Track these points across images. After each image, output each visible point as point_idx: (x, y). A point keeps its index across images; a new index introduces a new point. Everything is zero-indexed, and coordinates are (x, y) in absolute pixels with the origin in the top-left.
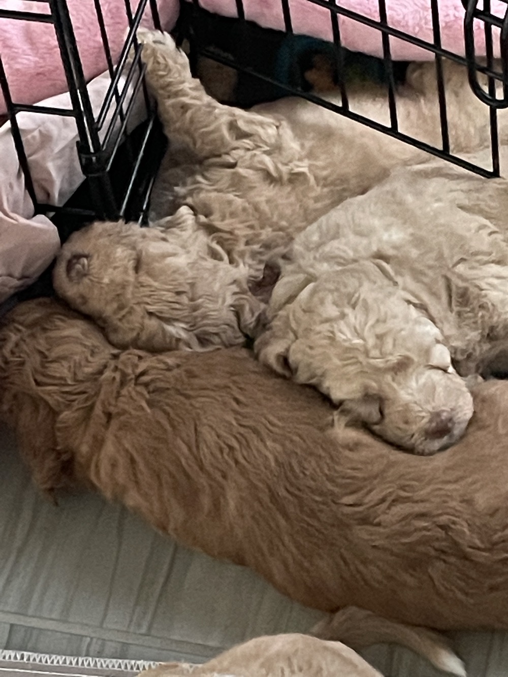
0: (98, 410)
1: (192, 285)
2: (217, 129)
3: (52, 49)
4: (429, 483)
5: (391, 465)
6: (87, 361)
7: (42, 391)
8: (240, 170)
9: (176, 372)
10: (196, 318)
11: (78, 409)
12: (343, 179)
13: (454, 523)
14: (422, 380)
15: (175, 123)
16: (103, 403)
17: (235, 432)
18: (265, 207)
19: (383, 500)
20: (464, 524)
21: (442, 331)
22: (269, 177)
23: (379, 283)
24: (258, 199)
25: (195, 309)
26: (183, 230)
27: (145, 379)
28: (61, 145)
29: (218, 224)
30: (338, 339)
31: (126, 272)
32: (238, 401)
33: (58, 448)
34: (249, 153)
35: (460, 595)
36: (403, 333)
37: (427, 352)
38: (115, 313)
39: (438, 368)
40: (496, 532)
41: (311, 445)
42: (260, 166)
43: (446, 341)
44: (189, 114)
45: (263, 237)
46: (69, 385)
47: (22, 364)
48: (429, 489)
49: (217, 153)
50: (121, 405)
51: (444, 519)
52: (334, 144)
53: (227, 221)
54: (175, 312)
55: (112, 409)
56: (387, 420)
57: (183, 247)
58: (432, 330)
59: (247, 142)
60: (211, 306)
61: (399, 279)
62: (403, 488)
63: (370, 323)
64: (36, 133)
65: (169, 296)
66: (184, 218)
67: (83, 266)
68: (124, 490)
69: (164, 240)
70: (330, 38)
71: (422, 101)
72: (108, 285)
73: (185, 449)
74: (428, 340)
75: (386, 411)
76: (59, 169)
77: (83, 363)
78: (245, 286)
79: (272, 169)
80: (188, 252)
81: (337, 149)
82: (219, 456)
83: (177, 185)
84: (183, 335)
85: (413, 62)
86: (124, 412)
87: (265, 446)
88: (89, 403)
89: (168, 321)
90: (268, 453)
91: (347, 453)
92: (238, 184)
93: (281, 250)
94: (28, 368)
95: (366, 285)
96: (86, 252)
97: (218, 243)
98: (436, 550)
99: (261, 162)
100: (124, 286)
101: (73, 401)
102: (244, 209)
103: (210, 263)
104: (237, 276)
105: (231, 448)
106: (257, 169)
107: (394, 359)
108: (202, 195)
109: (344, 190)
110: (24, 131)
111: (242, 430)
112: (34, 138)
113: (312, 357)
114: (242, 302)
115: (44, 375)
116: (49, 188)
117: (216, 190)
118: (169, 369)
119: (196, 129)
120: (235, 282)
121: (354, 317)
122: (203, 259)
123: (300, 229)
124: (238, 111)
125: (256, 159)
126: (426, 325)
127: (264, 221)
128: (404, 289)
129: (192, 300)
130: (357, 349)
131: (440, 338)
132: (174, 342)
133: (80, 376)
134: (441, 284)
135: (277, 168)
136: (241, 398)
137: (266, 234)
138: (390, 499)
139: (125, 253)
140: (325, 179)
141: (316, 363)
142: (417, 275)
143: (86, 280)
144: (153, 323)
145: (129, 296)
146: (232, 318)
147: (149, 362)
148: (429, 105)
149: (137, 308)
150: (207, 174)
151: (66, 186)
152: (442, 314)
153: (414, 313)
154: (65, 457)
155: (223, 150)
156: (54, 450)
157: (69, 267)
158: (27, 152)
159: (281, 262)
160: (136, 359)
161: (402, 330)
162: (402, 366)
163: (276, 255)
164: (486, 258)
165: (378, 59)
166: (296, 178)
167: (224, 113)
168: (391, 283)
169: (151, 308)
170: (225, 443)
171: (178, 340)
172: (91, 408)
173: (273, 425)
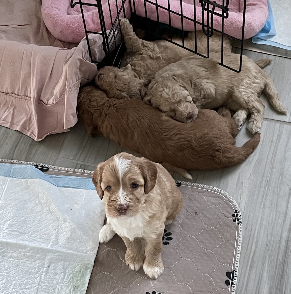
0: (103, 114)
1: (129, 83)
2: (138, 45)
3: (98, 24)
4: (186, 130)
5: (176, 126)
6: (101, 101)
7: (90, 109)
8: (143, 55)
9: (123, 104)
10: (129, 91)
11: (98, 113)
12: (170, 59)
13: (191, 140)
14: (185, 105)
15: (128, 43)
16: (105, 112)
17: (137, 118)
18: (149, 65)
19: (174, 134)
20: (193, 140)
21: (189, 93)
22: (151, 58)
23: (173, 81)
24: (148, 63)
25: (129, 89)
26: (128, 70)
27: (115, 106)
28: (99, 45)
29: (137, 69)
30: (163, 96)
31: (112, 79)
32: (138, 111)
33: (94, 123)
34: (146, 51)
35: (191, 159)
36: (179, 93)
37: (186, 98)
38: (109, 89)
39: (189, 102)
40: (201, 143)
41: (156, 121)
42: (149, 55)
43: (191, 95)
44: (131, 41)
45: (148, 73)
46: (96, 107)
47: (85, 102)
48: (185, 132)
49: (138, 51)
50: (109, 112)
51: (188, 139)
52: (168, 50)
53: (139, 68)
54: (124, 89)
55: (107, 113)
56: (176, 116)
57: (127, 74)
58: (187, 93)
59: (146, 48)
60: (133, 89)
61: (178, 80)
62: (179, 131)
63: (171, 91)
64: (93, 40)
65: (122, 85)
66: (129, 67)
67: (102, 76)
68: (109, 133)
69: (123, 72)
70: (168, 23)
71: (191, 40)
72: (108, 82)
73: (125, 122)
74: (186, 95)
75: (176, 113)
76: (98, 51)
77: (100, 102)
78: (142, 85)
79: (152, 56)
80: (129, 75)
81: (169, 51)
82: (133, 123)
83: (128, 59)
84: (126, 95)
85: (190, 31)
86: (110, 113)
87: (145, 121)
88: (101, 112)
89: (122, 92)
90: (145, 122)
91: (165, 122)
92: (143, 59)
93: (152, 76)
94: (86, 103)
95: (169, 82)
96: (103, 73)
97: (137, 74)
98: (186, 146)
99: (149, 54)
100: (112, 82)
101: (97, 111)
102: (144, 65)
103: (134, 78)
104: (141, 82)
105: (136, 122)
106: (148, 55)
107: (177, 100)
108: (134, 61)
109: (170, 62)
110: (89, 39)
111: (139, 117)
112: (92, 41)
113: (157, 101)
114: (141, 88)
115: (90, 105)
116: (95, 56)
117: (137, 60)
118: (121, 103)
119: (133, 45)
120: (140, 83)
121: (167, 90)
122: (132, 77)
123: (157, 71)
124: (144, 41)
125: (148, 53)
126: (185, 91)
127: (149, 69)
128: (179, 82)
129: (128, 87)
130: (168, 98)
131: (189, 94)
132: (123, 97)
133: (99, 105)
134: (189, 82)
135: (153, 55)
136: (139, 110)
137: (149, 72)
138: (175, 134)
139: (113, 74)
140: (165, 58)
141: (158, 102)
142: (183, 79)
143: (102, 80)
144: (118, 92)
145: (113, 85)
146: (138, 92)
147: (117, 101)
148: (192, 42)
149: (115, 88)
150: (135, 56)
151: (100, 57)
152: (190, 89)
153: (182, 88)
154: (95, 126)
155: (140, 50)
156: (92, 124)
157: (99, 77)
158: (90, 46)
159: (152, 79)
160: (113, 101)
161: (179, 92)
162: (179, 102)
163: (151, 78)
164: (204, 78)
165: (180, 30)
166: (158, 58)
167: (140, 41)
168: (176, 81)
169: (118, 88)
170: (135, 120)
171: (125, 97)
172: (102, 113)
173: (147, 116)
